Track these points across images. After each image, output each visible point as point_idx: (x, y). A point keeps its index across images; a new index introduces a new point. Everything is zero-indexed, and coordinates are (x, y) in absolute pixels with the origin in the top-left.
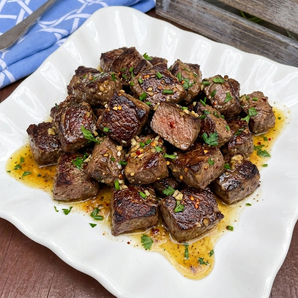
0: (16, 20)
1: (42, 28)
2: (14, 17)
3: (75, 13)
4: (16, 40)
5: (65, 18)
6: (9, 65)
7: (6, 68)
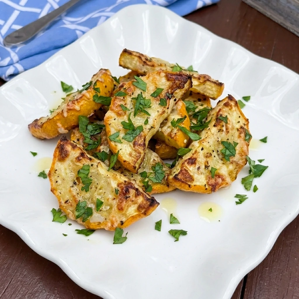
0: (40, 14)
1: (64, 24)
2: (37, 10)
3: (103, 11)
4: (34, 35)
5: (92, 16)
6: (21, 59)
7: (17, 62)
